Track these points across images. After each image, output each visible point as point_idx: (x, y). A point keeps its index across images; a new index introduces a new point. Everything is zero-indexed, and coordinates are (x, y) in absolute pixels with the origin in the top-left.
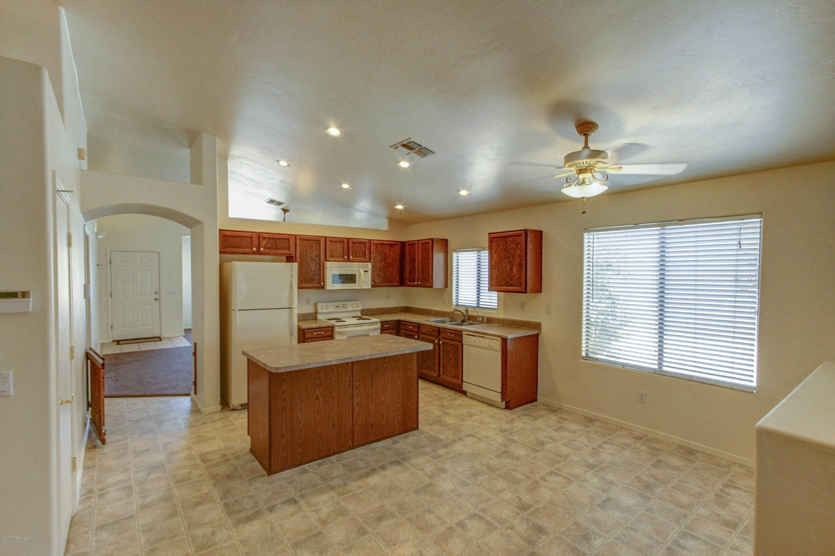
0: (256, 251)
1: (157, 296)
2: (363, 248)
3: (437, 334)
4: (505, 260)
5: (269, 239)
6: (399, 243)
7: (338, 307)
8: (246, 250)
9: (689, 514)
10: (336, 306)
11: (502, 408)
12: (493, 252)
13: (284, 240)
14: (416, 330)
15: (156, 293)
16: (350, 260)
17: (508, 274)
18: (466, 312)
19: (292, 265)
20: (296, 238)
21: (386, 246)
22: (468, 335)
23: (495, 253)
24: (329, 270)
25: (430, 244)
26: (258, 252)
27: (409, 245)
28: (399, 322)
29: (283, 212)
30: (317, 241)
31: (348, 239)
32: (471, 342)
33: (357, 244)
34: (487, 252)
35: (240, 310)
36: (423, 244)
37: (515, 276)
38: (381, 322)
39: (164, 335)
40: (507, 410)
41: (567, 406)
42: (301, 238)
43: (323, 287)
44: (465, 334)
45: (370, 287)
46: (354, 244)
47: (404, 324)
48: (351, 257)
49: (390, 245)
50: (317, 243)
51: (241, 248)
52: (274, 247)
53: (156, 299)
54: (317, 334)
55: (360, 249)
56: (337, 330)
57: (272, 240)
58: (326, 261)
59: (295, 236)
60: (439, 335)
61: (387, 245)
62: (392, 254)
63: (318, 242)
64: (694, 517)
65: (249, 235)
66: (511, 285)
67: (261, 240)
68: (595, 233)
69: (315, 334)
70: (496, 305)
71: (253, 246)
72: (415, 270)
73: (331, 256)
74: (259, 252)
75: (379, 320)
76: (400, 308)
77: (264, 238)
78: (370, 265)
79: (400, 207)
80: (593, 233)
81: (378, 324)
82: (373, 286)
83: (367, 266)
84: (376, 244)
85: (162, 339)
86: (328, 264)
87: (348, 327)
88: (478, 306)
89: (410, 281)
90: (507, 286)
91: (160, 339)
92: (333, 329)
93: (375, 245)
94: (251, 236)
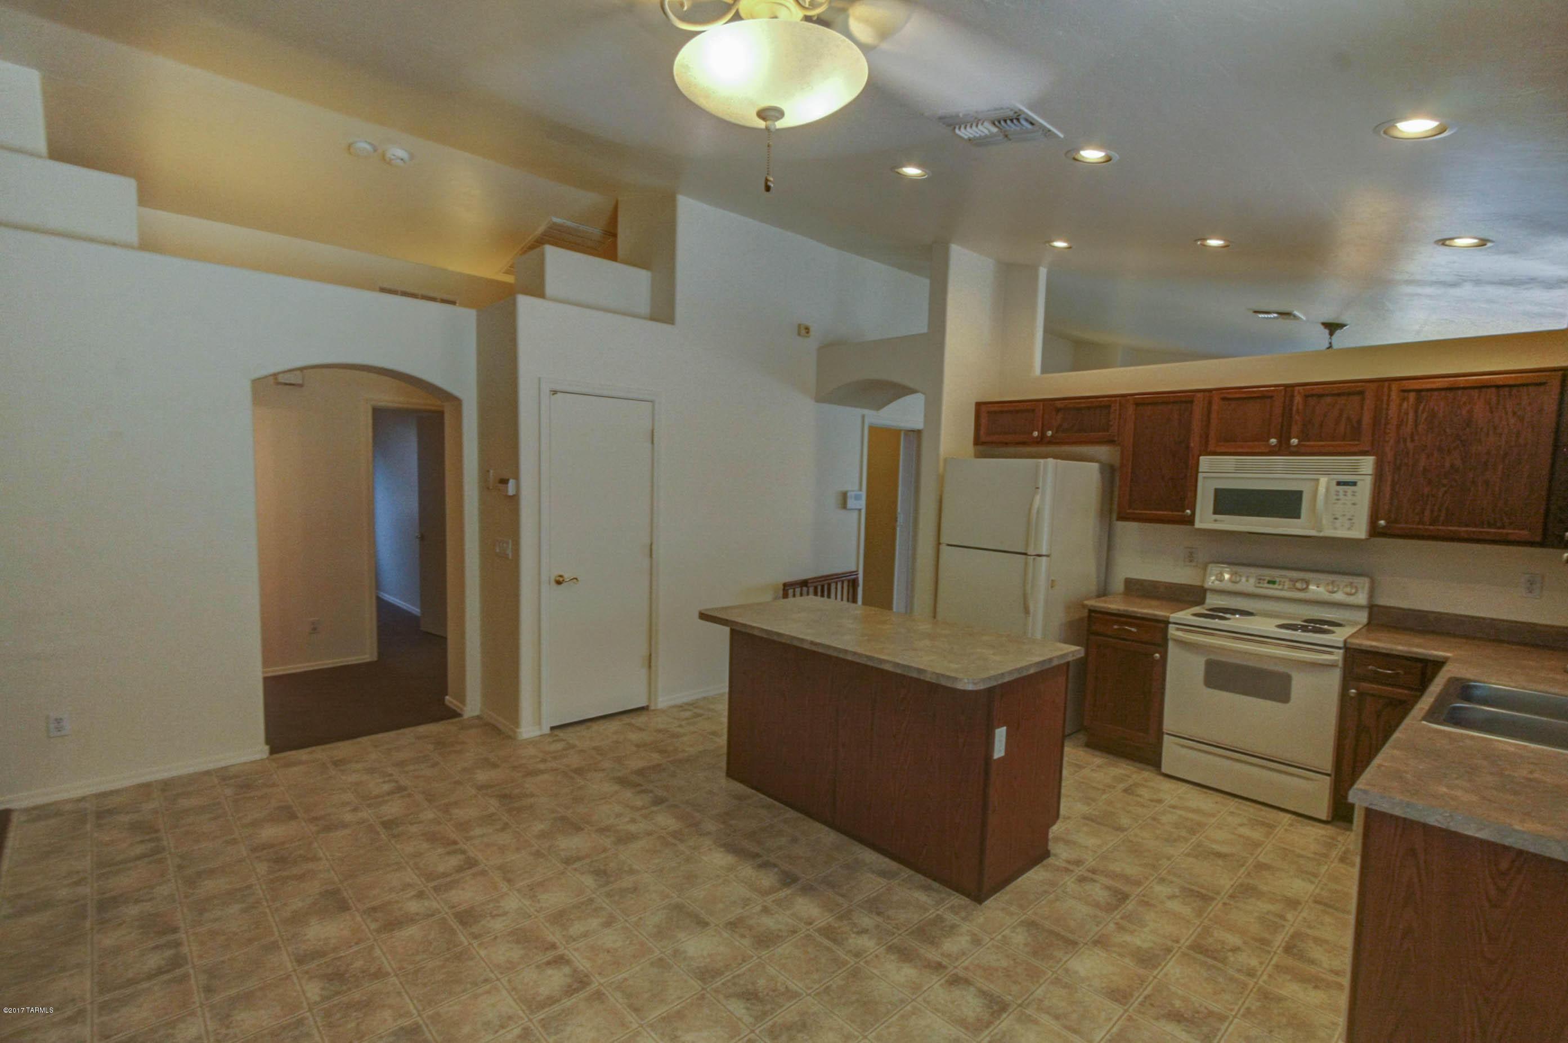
0: (1039, 438)
2: (1352, 409)
5: (1067, 412)
7: (1271, 582)
9: (207, 999)
10: (1267, 578)
13: (1098, 410)
16: (1290, 449)
20: (1126, 402)
21: (1473, 392)
24: (1204, 478)
29: (1327, 331)
30: (1186, 402)
31: (1290, 388)
33: (1328, 399)
38: (1347, 649)
42: (1139, 401)
43: (1191, 521)
45: (1360, 531)
46: (1306, 399)
48: (1295, 442)
49: (1497, 386)
52: (1076, 427)
55: (1340, 414)
57: (1073, 413)
58: (1202, 454)
59: (1124, 398)
61: (1479, 388)
62: (1508, 422)
63: (1188, 405)
64: (194, 1003)
67: (1052, 414)
69: (1116, 627)
71: (1035, 429)
73: (1224, 440)
74: (1042, 441)
78: (1367, 464)
82: (1374, 531)
83: (1355, 469)
84: (1418, 391)
86: (1205, 462)
92: (1166, 629)
93: (1411, 394)
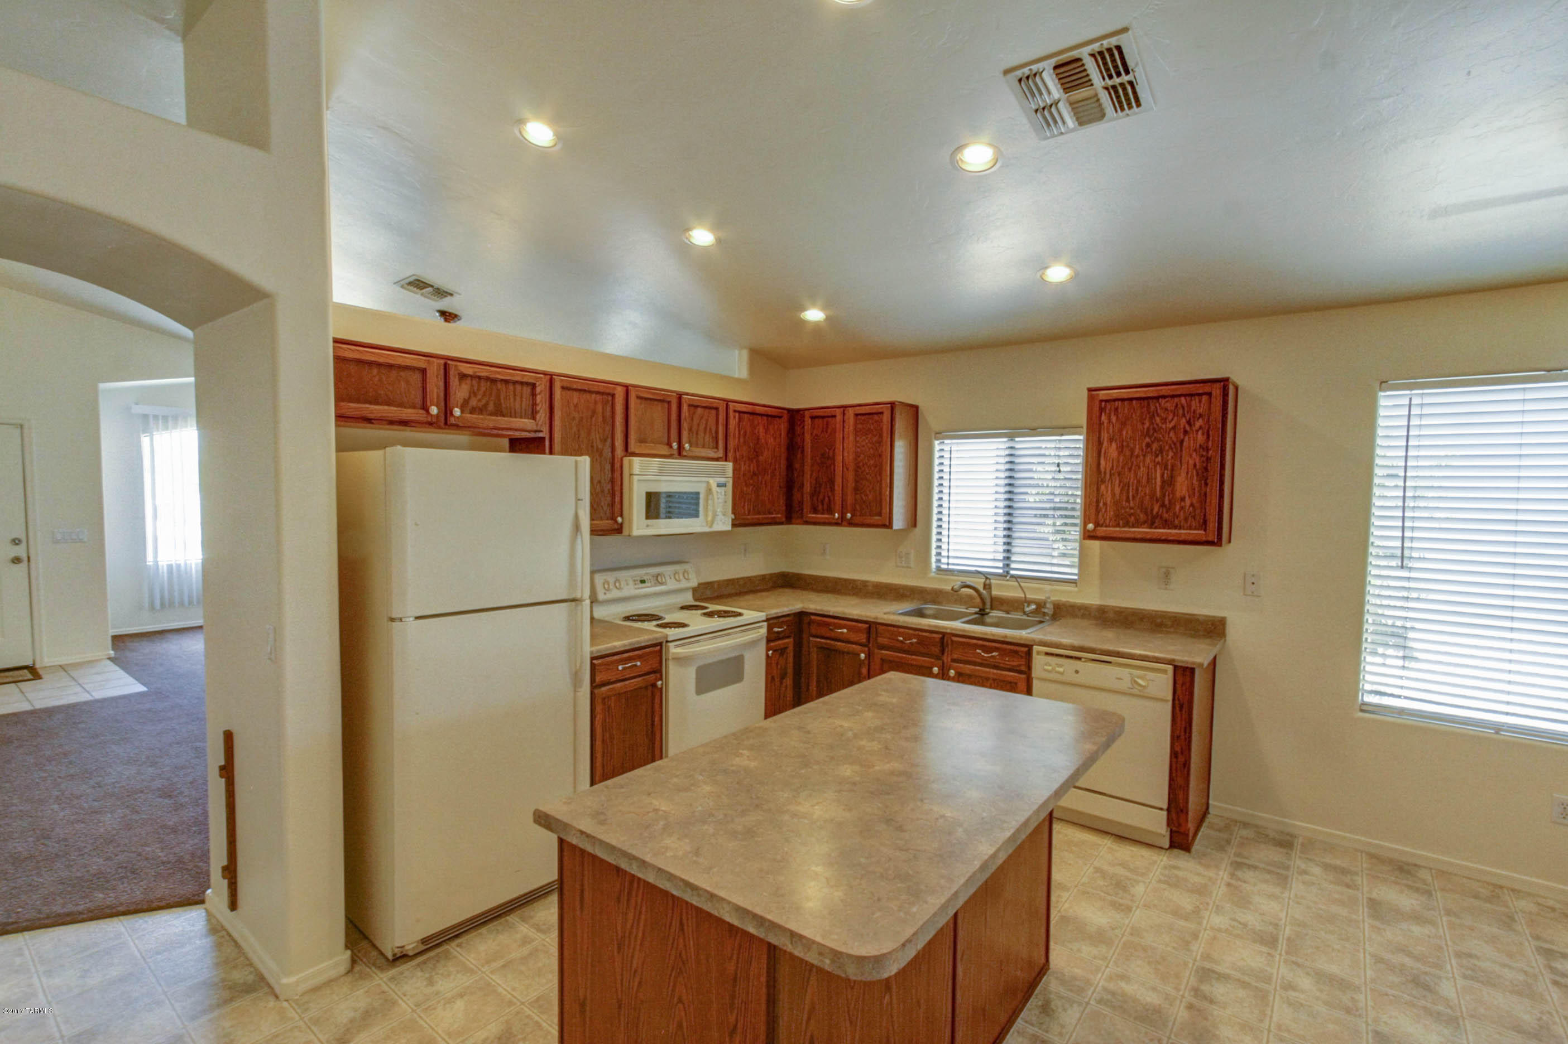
0: (437, 416)
1: (20, 551)
2: (712, 421)
3: (936, 650)
4: (1148, 460)
5: (475, 382)
6: (786, 412)
7: (643, 582)
8: (408, 413)
10: (639, 579)
11: (1161, 848)
12: (1105, 436)
13: (518, 387)
14: (862, 638)
15: (16, 542)
16: (685, 453)
17: (1158, 494)
18: (984, 588)
19: (576, 462)
20: (551, 382)
21: (759, 418)
22: (1047, 654)
23: (1111, 440)
24: (639, 480)
25: (886, 417)
26: (442, 419)
27: (813, 418)
28: (801, 616)
30: (608, 394)
31: (680, 396)
32: (1062, 674)
33: (699, 411)
34: (1081, 437)
35: (417, 618)
36: (859, 417)
37: (1183, 499)
38: (767, 620)
39: (45, 660)
40: (1176, 851)
41: (1302, 826)
42: (565, 385)
43: (619, 530)
44: (1038, 653)
45: (726, 527)
46: (692, 408)
47: (820, 624)
48: (687, 446)
49: (767, 416)
50: (608, 401)
51: (388, 403)
52: (491, 407)
53: (16, 560)
54: (624, 669)
55: (706, 424)
56: (674, 653)
57: (484, 386)
58: (626, 456)
59: (548, 377)
60: (943, 652)
61: (762, 415)
62: (771, 440)
63: (610, 398)
65: (416, 364)
66: (1167, 524)
67: (454, 381)
68: (1414, 392)
69: (620, 668)
70: (1076, 571)
71: (428, 403)
72: (832, 482)
73: (642, 441)
74: (446, 422)
75: (762, 615)
76: (772, 576)
77: (463, 376)
78: (728, 467)
79: (814, 315)
80: (1408, 392)
81: (760, 627)
82: (734, 525)
83: (723, 471)
84: (740, 412)
85: (41, 672)
86: (636, 464)
87: (698, 641)
88: (1008, 573)
89: (815, 510)
90: (1152, 525)
91: (33, 672)
92: (661, 651)
93: (737, 414)
94: (423, 365)
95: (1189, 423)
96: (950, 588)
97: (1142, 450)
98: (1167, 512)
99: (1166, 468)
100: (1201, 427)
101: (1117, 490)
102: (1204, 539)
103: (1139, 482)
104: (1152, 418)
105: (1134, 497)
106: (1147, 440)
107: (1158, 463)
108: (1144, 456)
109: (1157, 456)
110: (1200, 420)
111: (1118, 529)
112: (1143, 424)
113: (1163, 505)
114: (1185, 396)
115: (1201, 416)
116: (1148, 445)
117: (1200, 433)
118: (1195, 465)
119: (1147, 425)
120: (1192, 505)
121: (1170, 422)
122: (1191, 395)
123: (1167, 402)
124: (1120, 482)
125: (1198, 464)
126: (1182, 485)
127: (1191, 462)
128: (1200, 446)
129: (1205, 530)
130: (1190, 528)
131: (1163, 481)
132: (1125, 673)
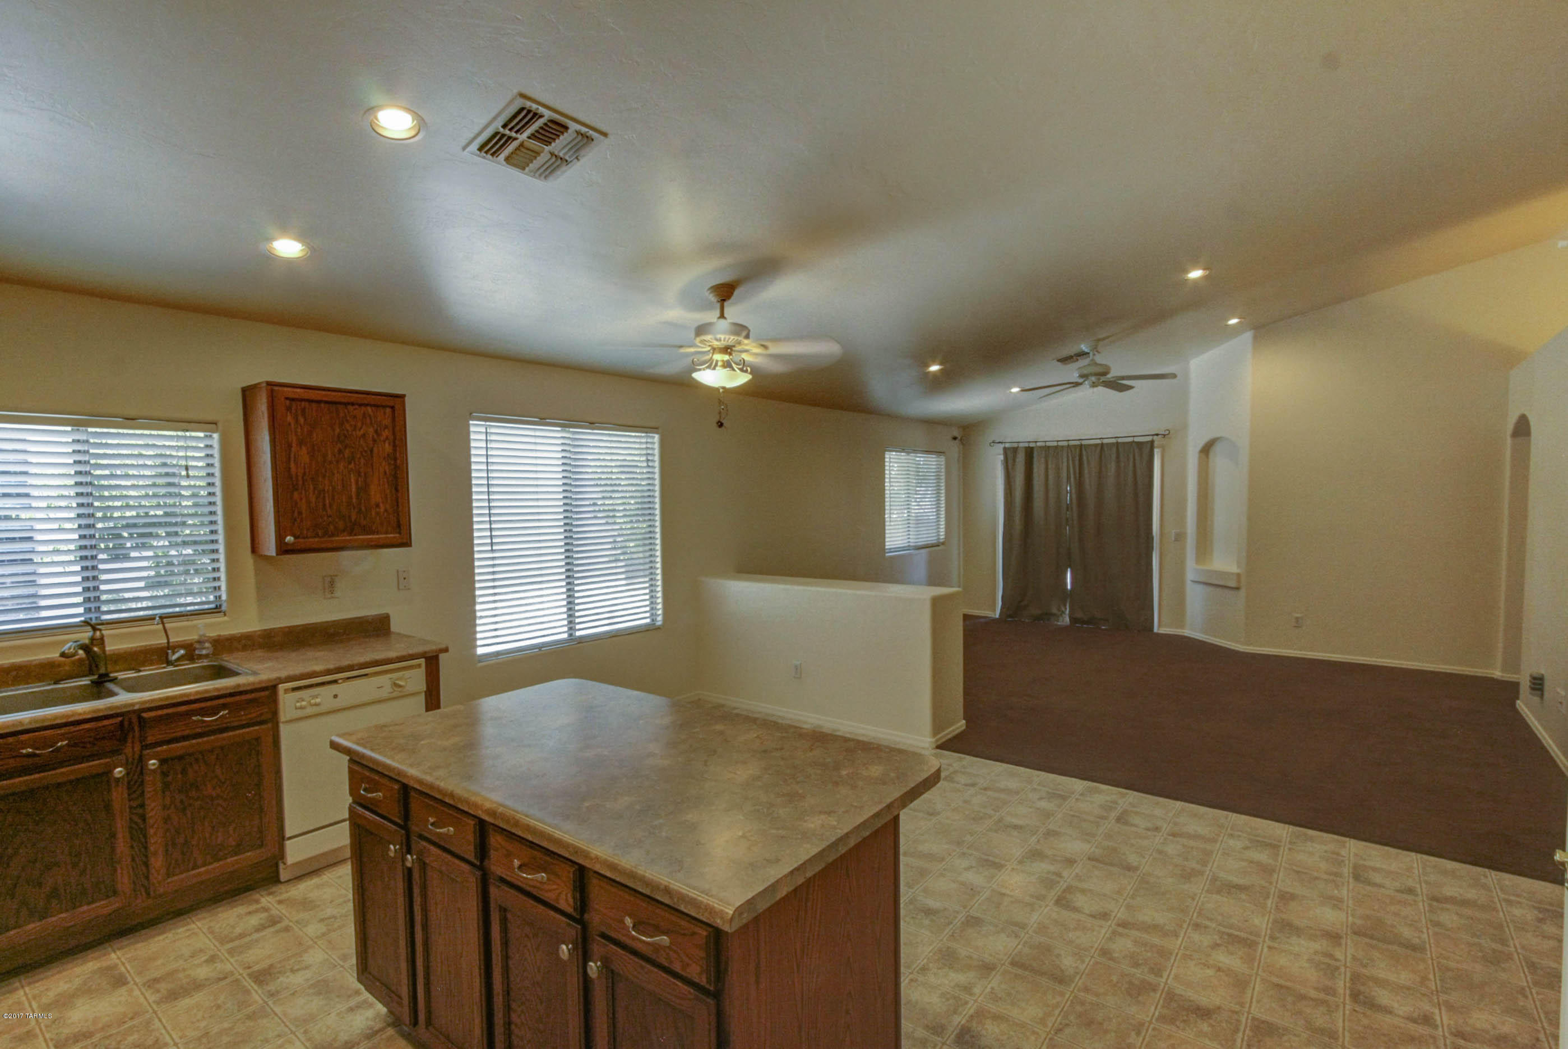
3: (112, 743)
12: (293, 438)
17: (354, 501)
18: (94, 644)
22: (293, 690)
44: (284, 692)
60: (124, 742)
66: (365, 530)
80: (485, 423)
90: (351, 533)
95: (376, 431)
96: (58, 655)
97: (335, 456)
98: (365, 518)
99: (359, 475)
100: (387, 438)
101: (313, 500)
102: (400, 541)
103: (334, 488)
104: (342, 424)
105: (331, 506)
106: (339, 445)
107: (352, 469)
108: (337, 462)
109: (350, 463)
110: (386, 430)
111: (316, 540)
112: (334, 430)
113: (360, 511)
114: (371, 405)
115: (386, 427)
116: (340, 451)
117: (387, 442)
118: (385, 473)
119: (337, 430)
120: (386, 510)
121: (360, 430)
122: (377, 406)
123: (355, 409)
124: (315, 488)
125: (387, 471)
126: (375, 494)
127: (382, 470)
128: (388, 455)
129: (400, 533)
130: (386, 533)
131: (358, 489)
132: (385, 680)
